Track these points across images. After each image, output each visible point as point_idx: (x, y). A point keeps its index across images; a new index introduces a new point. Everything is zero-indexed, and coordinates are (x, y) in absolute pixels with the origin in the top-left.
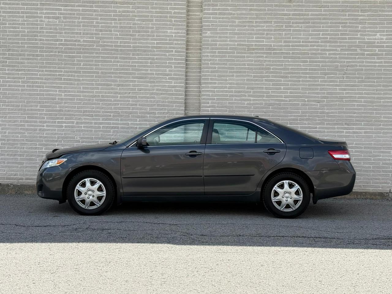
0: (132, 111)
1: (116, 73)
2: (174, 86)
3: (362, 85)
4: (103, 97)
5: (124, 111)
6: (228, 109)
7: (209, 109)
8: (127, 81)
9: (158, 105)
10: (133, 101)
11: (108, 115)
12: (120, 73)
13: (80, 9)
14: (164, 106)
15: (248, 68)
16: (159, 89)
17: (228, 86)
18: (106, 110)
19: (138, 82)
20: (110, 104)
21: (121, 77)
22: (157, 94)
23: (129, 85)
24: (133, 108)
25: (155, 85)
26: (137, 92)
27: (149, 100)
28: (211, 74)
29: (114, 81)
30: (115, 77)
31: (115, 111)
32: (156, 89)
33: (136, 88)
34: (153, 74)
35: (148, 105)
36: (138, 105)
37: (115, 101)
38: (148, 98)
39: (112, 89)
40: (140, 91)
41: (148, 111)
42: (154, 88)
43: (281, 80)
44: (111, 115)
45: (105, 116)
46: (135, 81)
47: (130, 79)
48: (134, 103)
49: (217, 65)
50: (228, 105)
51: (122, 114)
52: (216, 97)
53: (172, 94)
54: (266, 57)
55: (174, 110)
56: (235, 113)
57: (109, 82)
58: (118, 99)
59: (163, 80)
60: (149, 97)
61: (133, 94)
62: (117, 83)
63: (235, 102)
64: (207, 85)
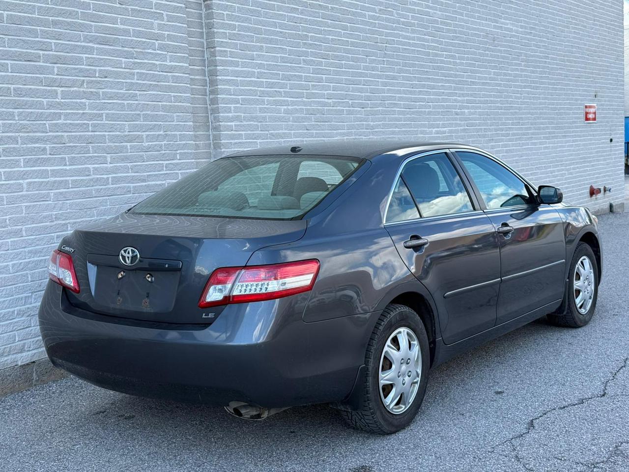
0: (93, 133)
1: (45, 23)
2: (172, 67)
4: (19, 95)
5: (76, 136)
6: (260, 123)
7: (231, 123)
8: (74, 49)
9: (146, 117)
10: (92, 107)
11: (39, 148)
12: (55, 24)
14: (154, 118)
15: (281, 32)
16: (143, 73)
17: (255, 70)
18: (31, 134)
19: (101, 52)
20: (39, 117)
21: (58, 36)
22: (141, 88)
23: (79, 61)
24: (94, 126)
25: (134, 63)
26: (98, 82)
27: (126, 102)
28: (230, 41)
29: (44, 47)
30: (45, 34)
31: (56, 137)
32: (138, 73)
33: (95, 71)
34: (126, 32)
35: (126, 118)
36: (104, 117)
37: (51, 106)
38: (123, 97)
39: (41, 70)
40: (106, 77)
41: (127, 133)
42: (132, 71)
43: (322, 62)
44: (44, 149)
45: (32, 151)
46: (90, 50)
47: (79, 44)
48: (95, 112)
49: (237, 21)
50: (259, 114)
51: (71, 144)
52: (240, 97)
53: (170, 89)
54: (302, 13)
55: (176, 128)
56: (270, 132)
57: (32, 48)
58: (57, 100)
59: (149, 51)
60: (124, 94)
61: (90, 85)
62: (51, 53)
63: (267, 109)
64: (226, 68)
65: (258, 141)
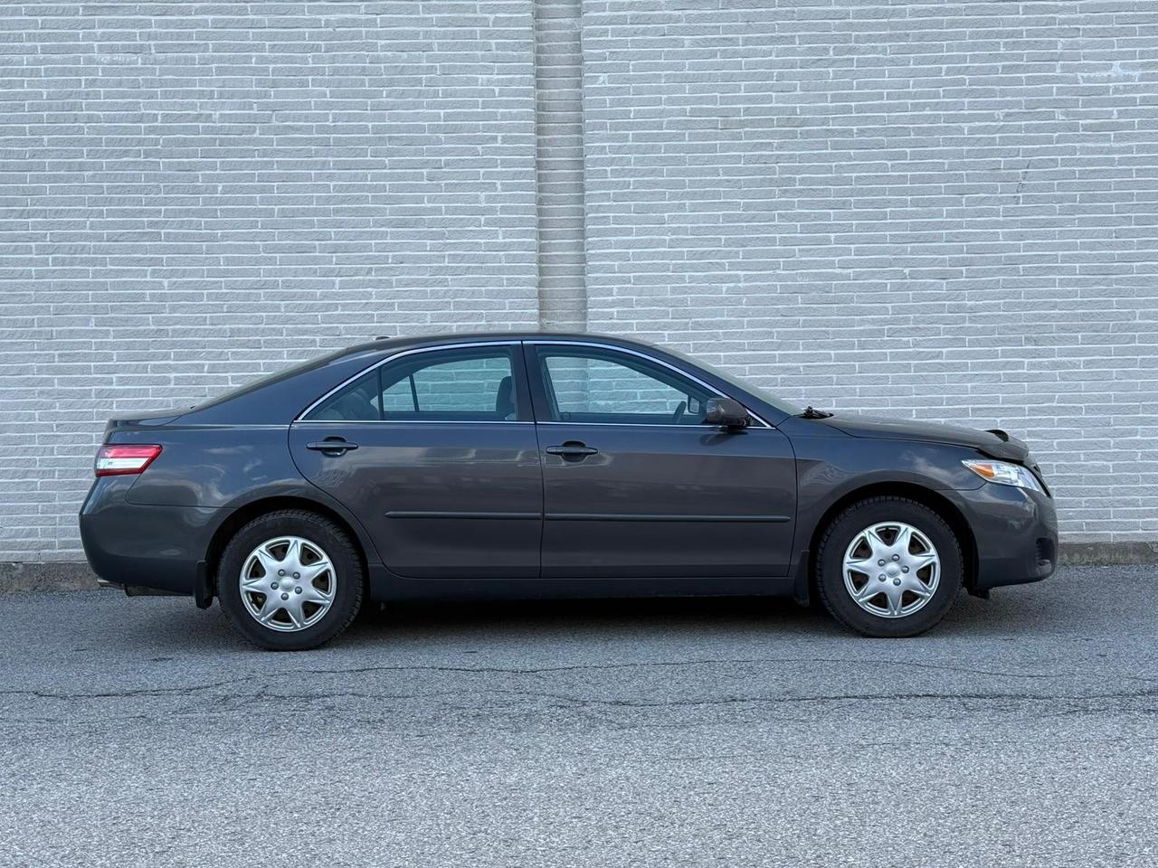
0: (378, 325)
1: (325, 213)
2: (505, 244)
3: (1075, 220)
4: (288, 287)
5: (355, 328)
6: (671, 309)
7: (612, 310)
8: (359, 236)
9: (457, 306)
10: (379, 296)
11: (308, 340)
12: (337, 212)
13: (207, 21)
14: (475, 305)
15: (728, 181)
16: (459, 255)
17: (666, 237)
18: (299, 326)
19: (395, 236)
20: (311, 308)
21: (339, 224)
22: (454, 271)
23: (366, 248)
24: (382, 316)
25: (446, 244)
26: (391, 269)
27: (429, 289)
28: (615, 203)
29: (321, 237)
30: (324, 224)
31: (328, 329)
32: (449, 255)
33: (387, 257)
34: (437, 211)
35: (427, 307)
36: (396, 306)
37: (325, 296)
38: (425, 283)
39: (315, 260)
40: (402, 263)
41: (428, 324)
42: (443, 253)
43: (829, 214)
44: (314, 341)
45: (297, 343)
46: (383, 236)
47: (368, 229)
48: (384, 301)
49: (632, 176)
50: (669, 296)
51: (349, 336)
52: (632, 275)
53: (500, 270)
54: (780, 147)
55: (506, 317)
56: (693, 320)
57: (306, 239)
58: (334, 290)
59: (470, 228)
60: (427, 280)
61: (379, 273)
62: (330, 242)
63: (690, 288)
64: (604, 238)
65: (666, 332)
